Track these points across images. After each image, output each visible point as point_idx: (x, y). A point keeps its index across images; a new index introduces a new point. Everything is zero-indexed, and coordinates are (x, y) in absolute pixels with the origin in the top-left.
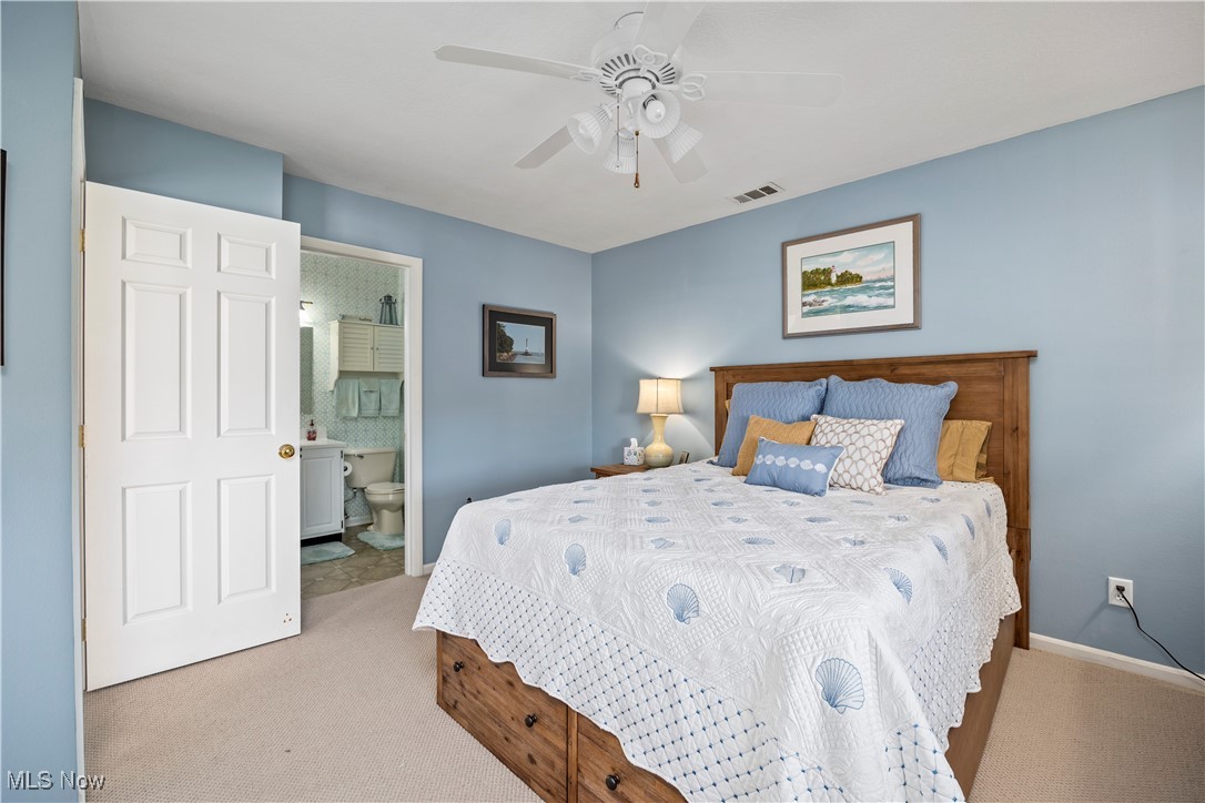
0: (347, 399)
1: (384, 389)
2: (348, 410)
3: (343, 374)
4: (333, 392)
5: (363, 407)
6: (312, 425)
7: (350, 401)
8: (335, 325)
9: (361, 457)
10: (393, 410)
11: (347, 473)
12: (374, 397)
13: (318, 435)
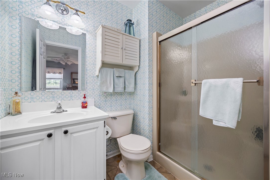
0: (107, 81)
1: (127, 76)
2: (107, 88)
3: (104, 65)
4: (98, 76)
5: (116, 86)
6: (85, 97)
7: (108, 82)
8: (100, 31)
9: (115, 118)
10: (130, 88)
11: (109, 135)
12: (122, 80)
13: (88, 104)
